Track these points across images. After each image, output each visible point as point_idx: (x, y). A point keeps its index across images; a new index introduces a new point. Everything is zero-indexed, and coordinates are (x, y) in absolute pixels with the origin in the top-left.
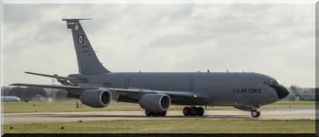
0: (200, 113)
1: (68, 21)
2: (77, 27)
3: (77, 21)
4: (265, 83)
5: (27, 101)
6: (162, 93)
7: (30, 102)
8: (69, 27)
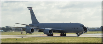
0: (65, 35)
1: (29, 8)
2: (31, 10)
3: (31, 8)
4: (80, 26)
5: (6, 32)
6: (49, 29)
7: (7, 32)
8: (29, 9)
